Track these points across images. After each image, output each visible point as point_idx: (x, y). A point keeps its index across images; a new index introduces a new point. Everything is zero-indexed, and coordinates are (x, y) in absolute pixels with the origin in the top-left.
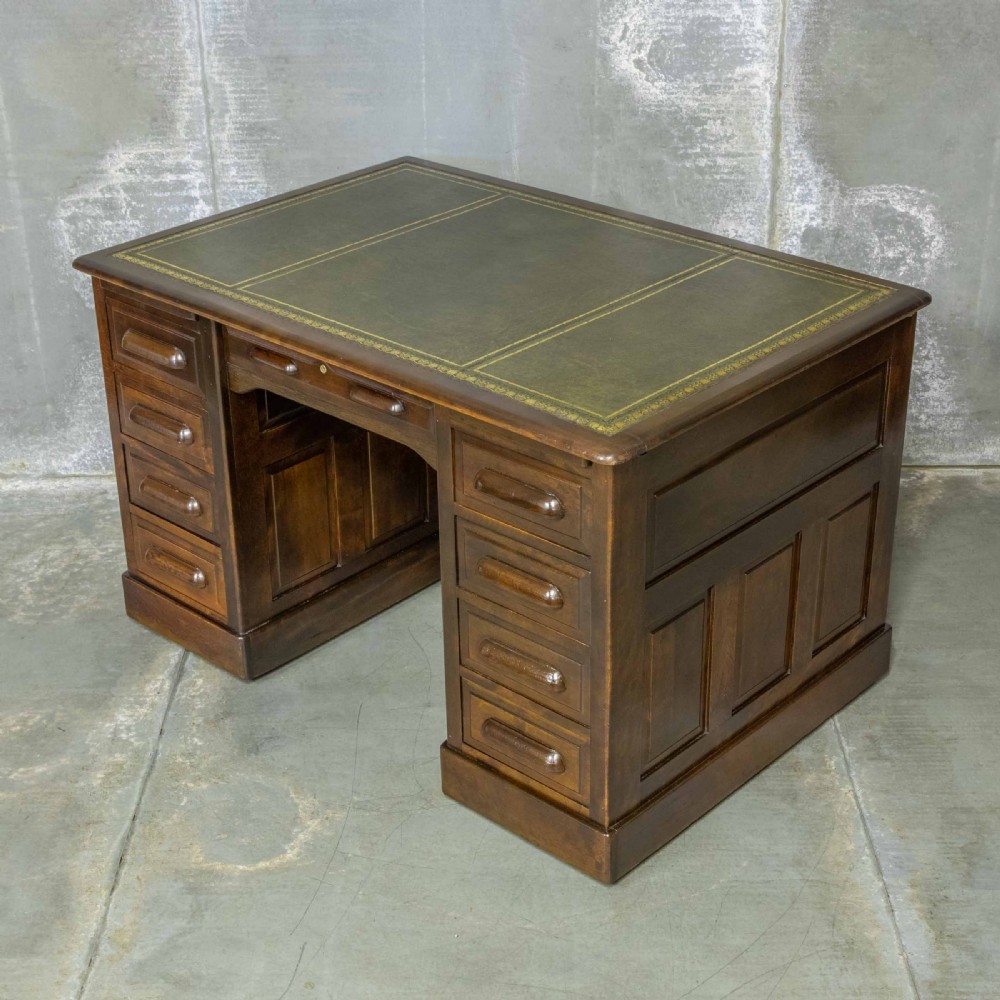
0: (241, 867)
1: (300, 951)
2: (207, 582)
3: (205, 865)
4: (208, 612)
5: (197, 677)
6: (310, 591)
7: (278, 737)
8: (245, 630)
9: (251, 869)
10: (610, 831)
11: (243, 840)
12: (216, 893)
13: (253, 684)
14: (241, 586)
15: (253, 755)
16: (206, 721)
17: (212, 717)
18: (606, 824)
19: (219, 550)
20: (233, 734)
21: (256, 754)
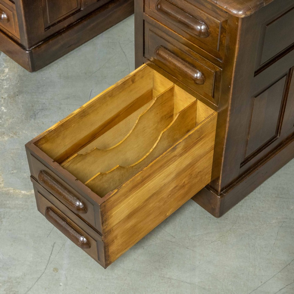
0: (23, 192)
1: (52, 248)
2: (8, 20)
3: (5, 189)
4: (10, 35)
5: (5, 67)
6: (66, 23)
7: (47, 109)
8: (30, 48)
9: (28, 194)
10: (221, 195)
11: (25, 175)
12: (9, 208)
13: (34, 74)
14: (27, 25)
15: (33, 120)
16: (9, 96)
17: (12, 93)
18: (220, 189)
19: (14, 6)
20: (23, 106)
21: (35, 119)
